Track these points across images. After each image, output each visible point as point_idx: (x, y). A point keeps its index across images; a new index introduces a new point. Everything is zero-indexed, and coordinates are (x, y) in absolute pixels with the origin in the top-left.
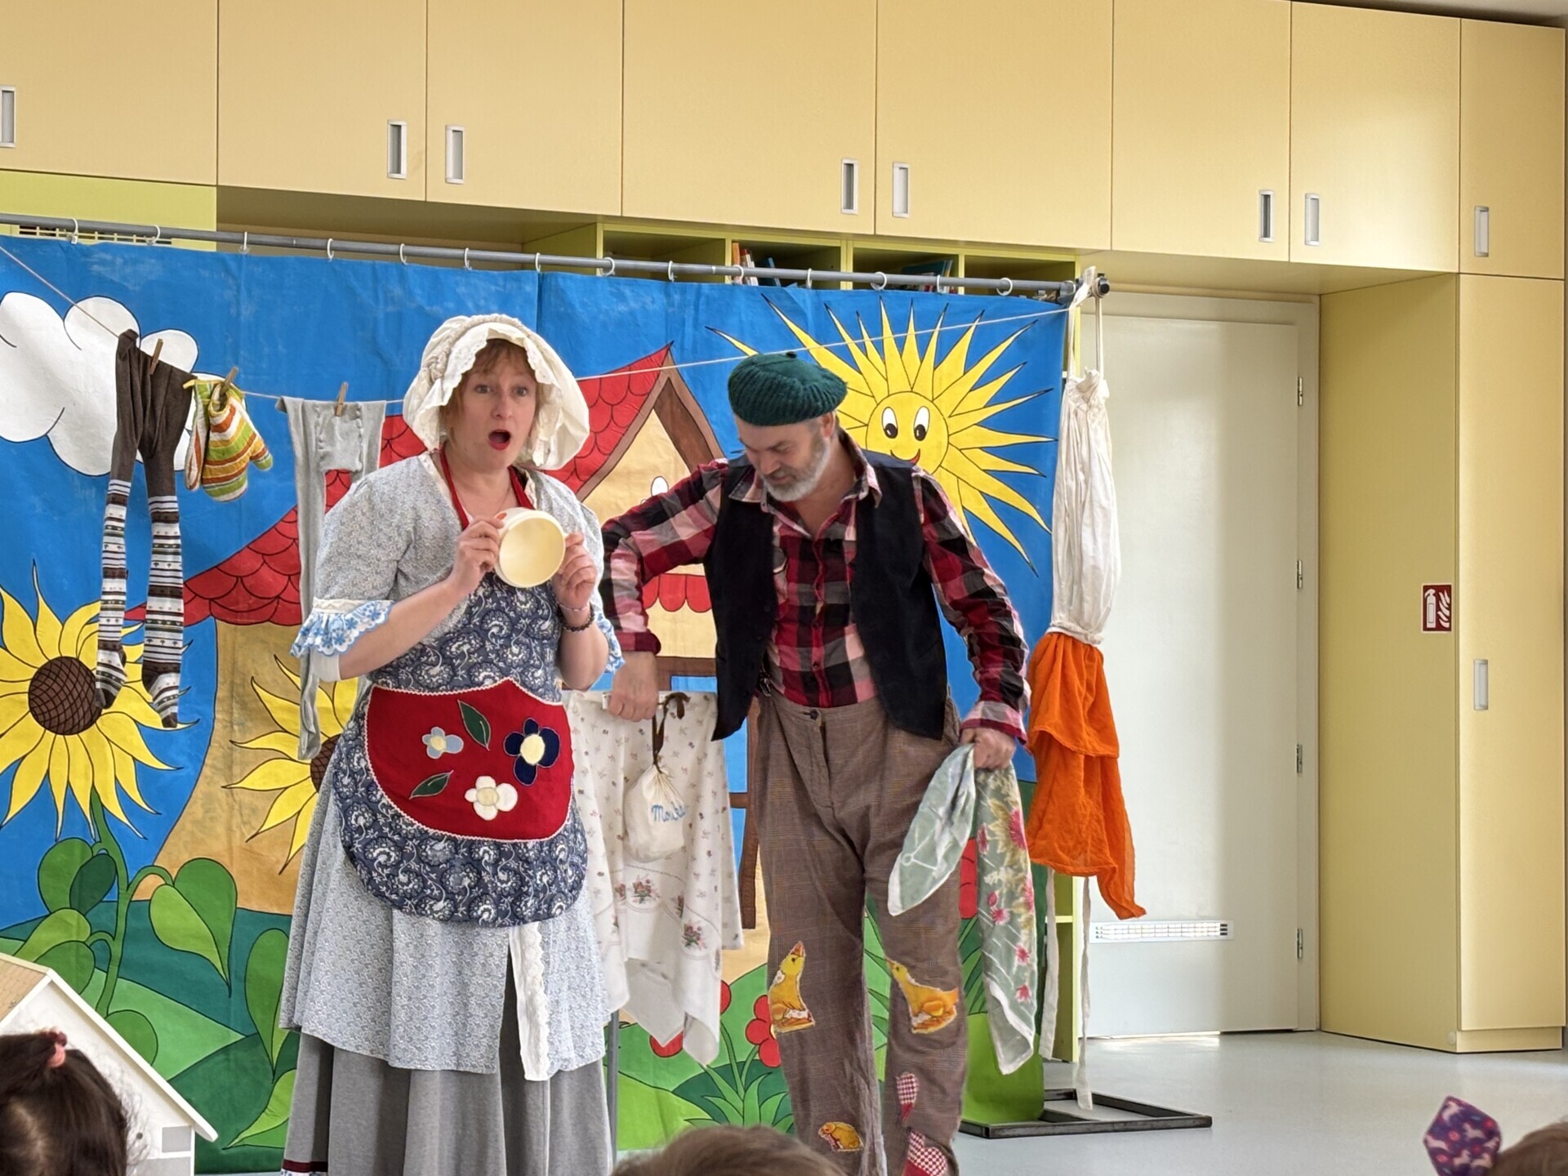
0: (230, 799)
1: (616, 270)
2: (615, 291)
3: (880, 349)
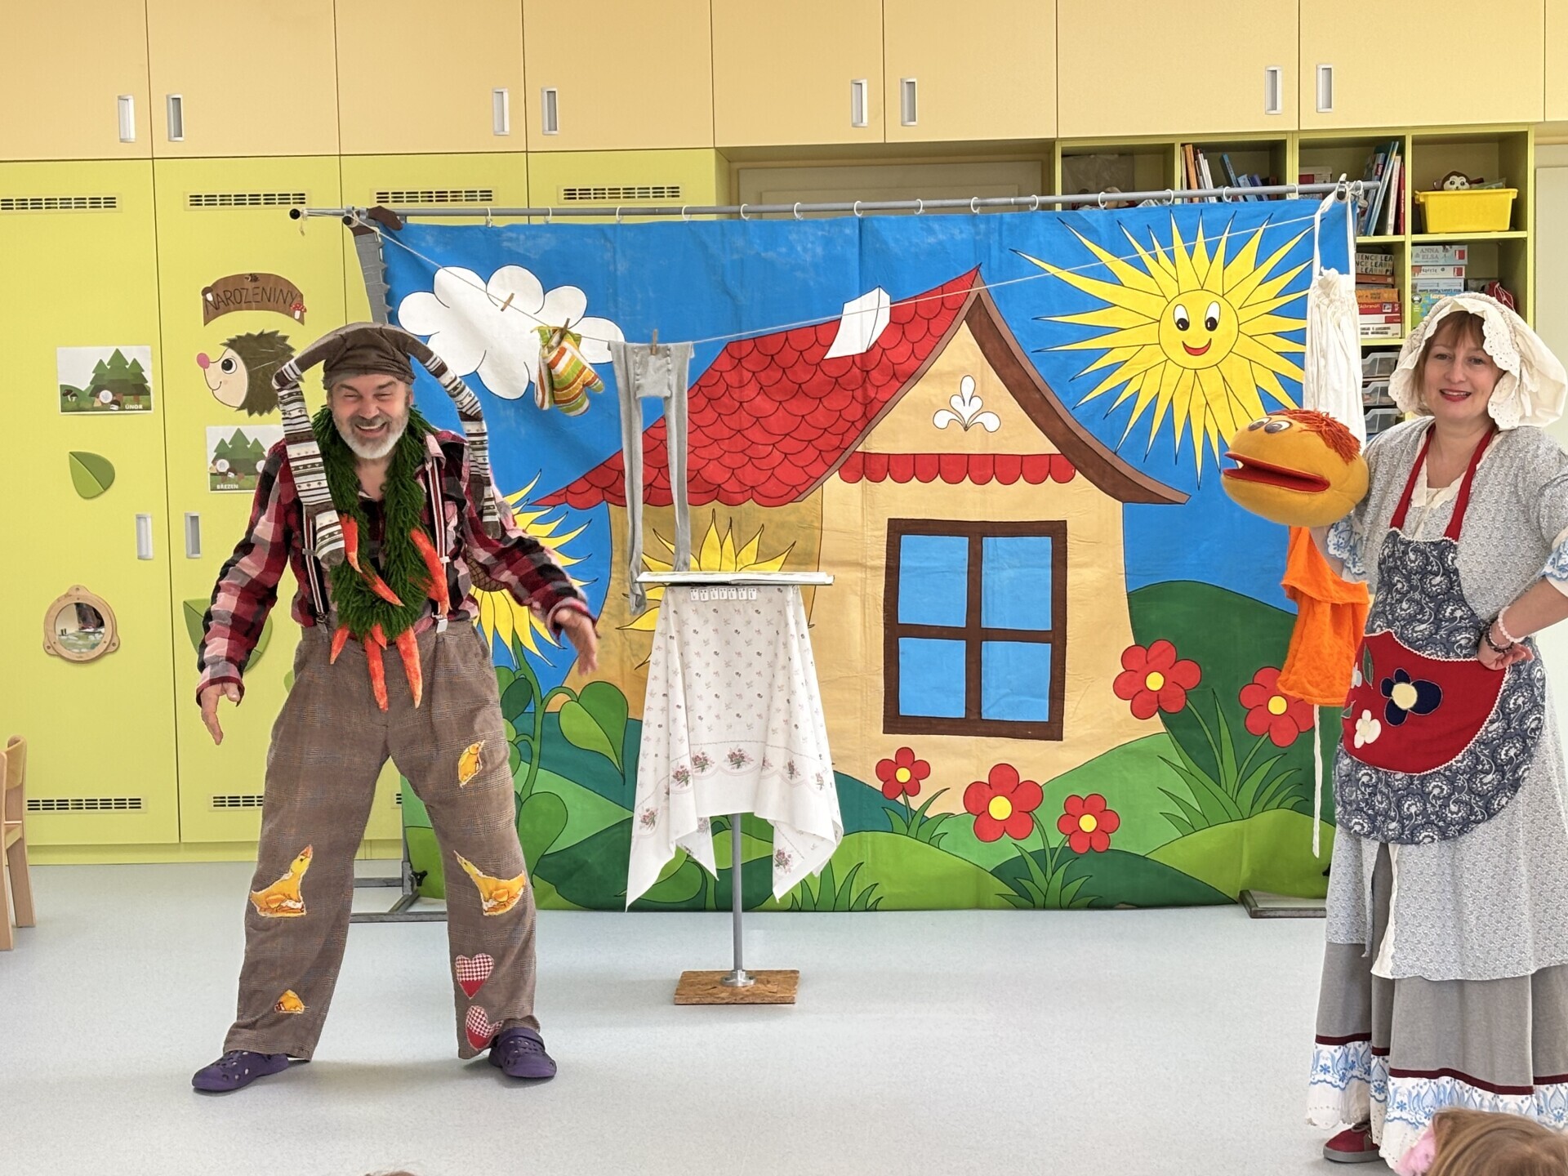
0: (623, 637)
2: (925, 226)
3: (1171, 256)
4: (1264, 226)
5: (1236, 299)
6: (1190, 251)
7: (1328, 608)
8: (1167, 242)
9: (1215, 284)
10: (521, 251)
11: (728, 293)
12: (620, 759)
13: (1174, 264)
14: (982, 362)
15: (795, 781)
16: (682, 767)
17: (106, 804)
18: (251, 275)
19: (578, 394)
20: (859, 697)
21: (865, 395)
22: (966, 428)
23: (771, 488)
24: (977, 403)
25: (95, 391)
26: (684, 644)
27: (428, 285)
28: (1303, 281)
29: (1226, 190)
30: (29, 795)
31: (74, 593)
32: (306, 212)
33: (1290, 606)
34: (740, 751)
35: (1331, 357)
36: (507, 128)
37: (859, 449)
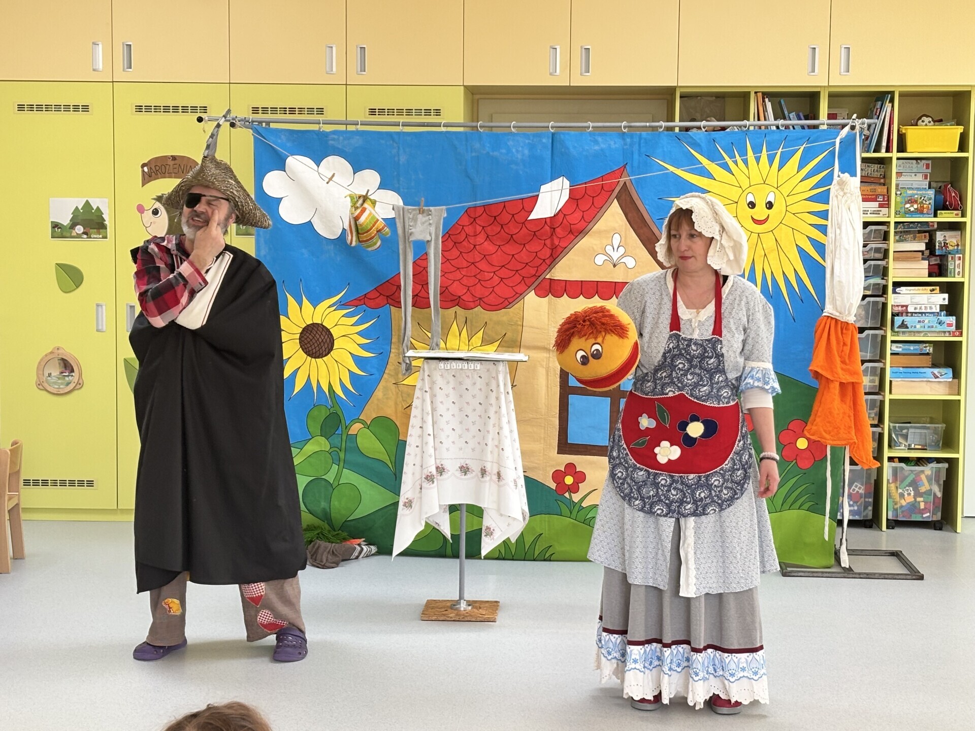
0: (398, 391)
2: (593, 139)
3: (746, 162)
4: (804, 146)
5: (785, 190)
6: (758, 160)
7: (837, 385)
8: (743, 153)
9: (772, 180)
10: (340, 147)
11: (469, 177)
12: (394, 465)
13: (747, 167)
14: (626, 224)
15: (501, 483)
16: (430, 473)
17: (72, 483)
18: (172, 156)
19: (373, 237)
20: (543, 431)
21: (552, 244)
22: (615, 266)
23: (492, 299)
24: (622, 250)
25: (73, 225)
26: (433, 396)
27: (282, 167)
28: (828, 180)
29: (781, 122)
30: (24, 476)
31: (56, 351)
32: (207, 118)
33: (814, 383)
34: (467, 464)
35: (843, 228)
36: (334, 69)
37: (547, 277)
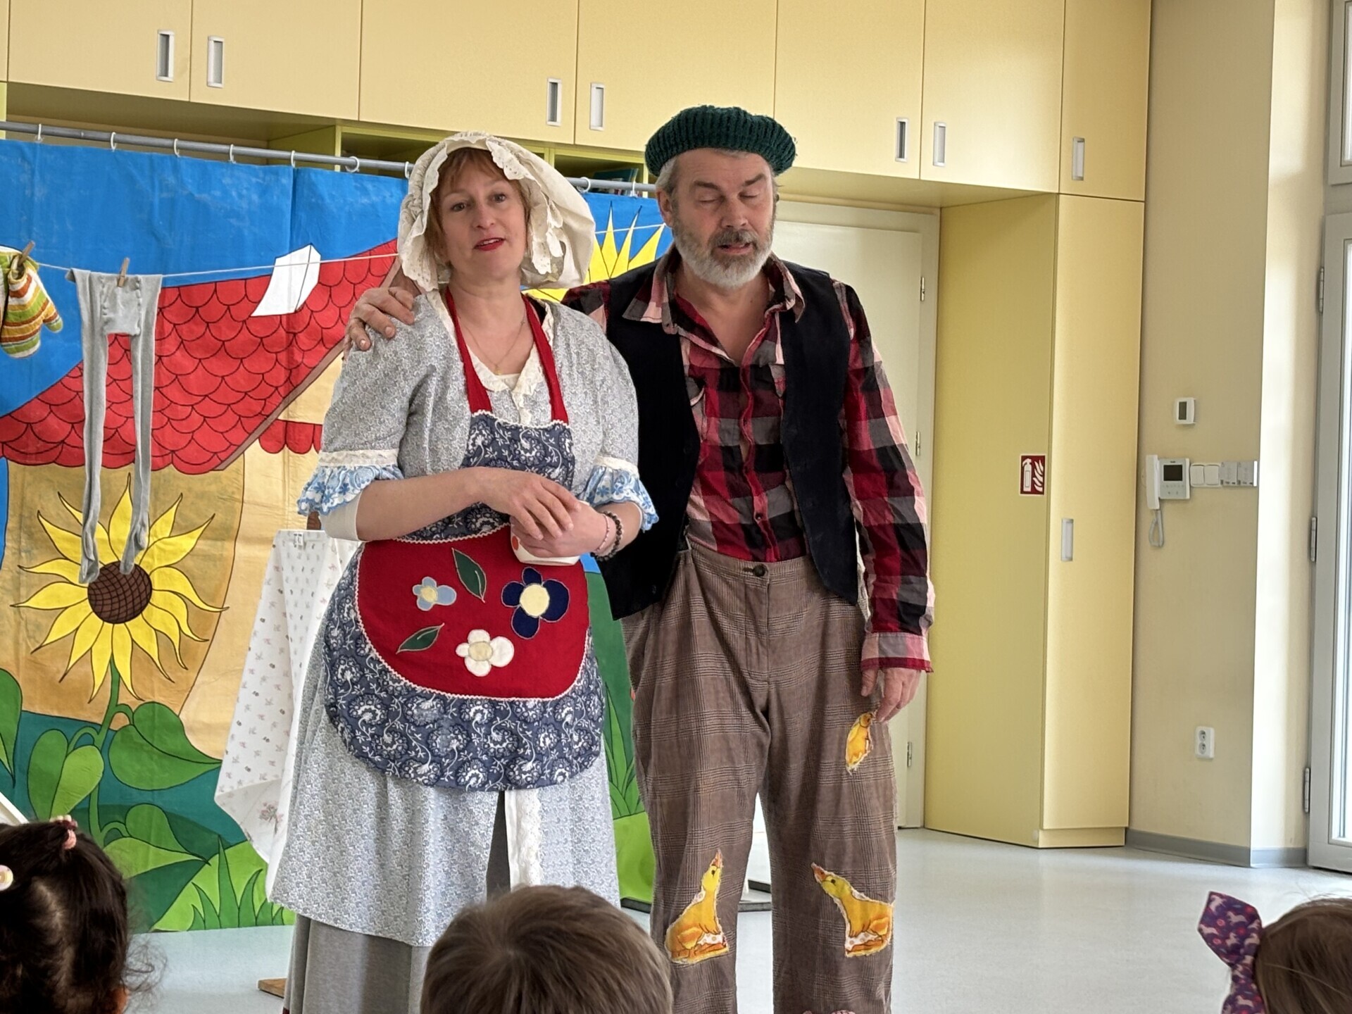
0: (18, 616)
1: (360, 168)
2: (359, 185)
6: (601, 243)
11: (154, 235)
37: (281, 417)
